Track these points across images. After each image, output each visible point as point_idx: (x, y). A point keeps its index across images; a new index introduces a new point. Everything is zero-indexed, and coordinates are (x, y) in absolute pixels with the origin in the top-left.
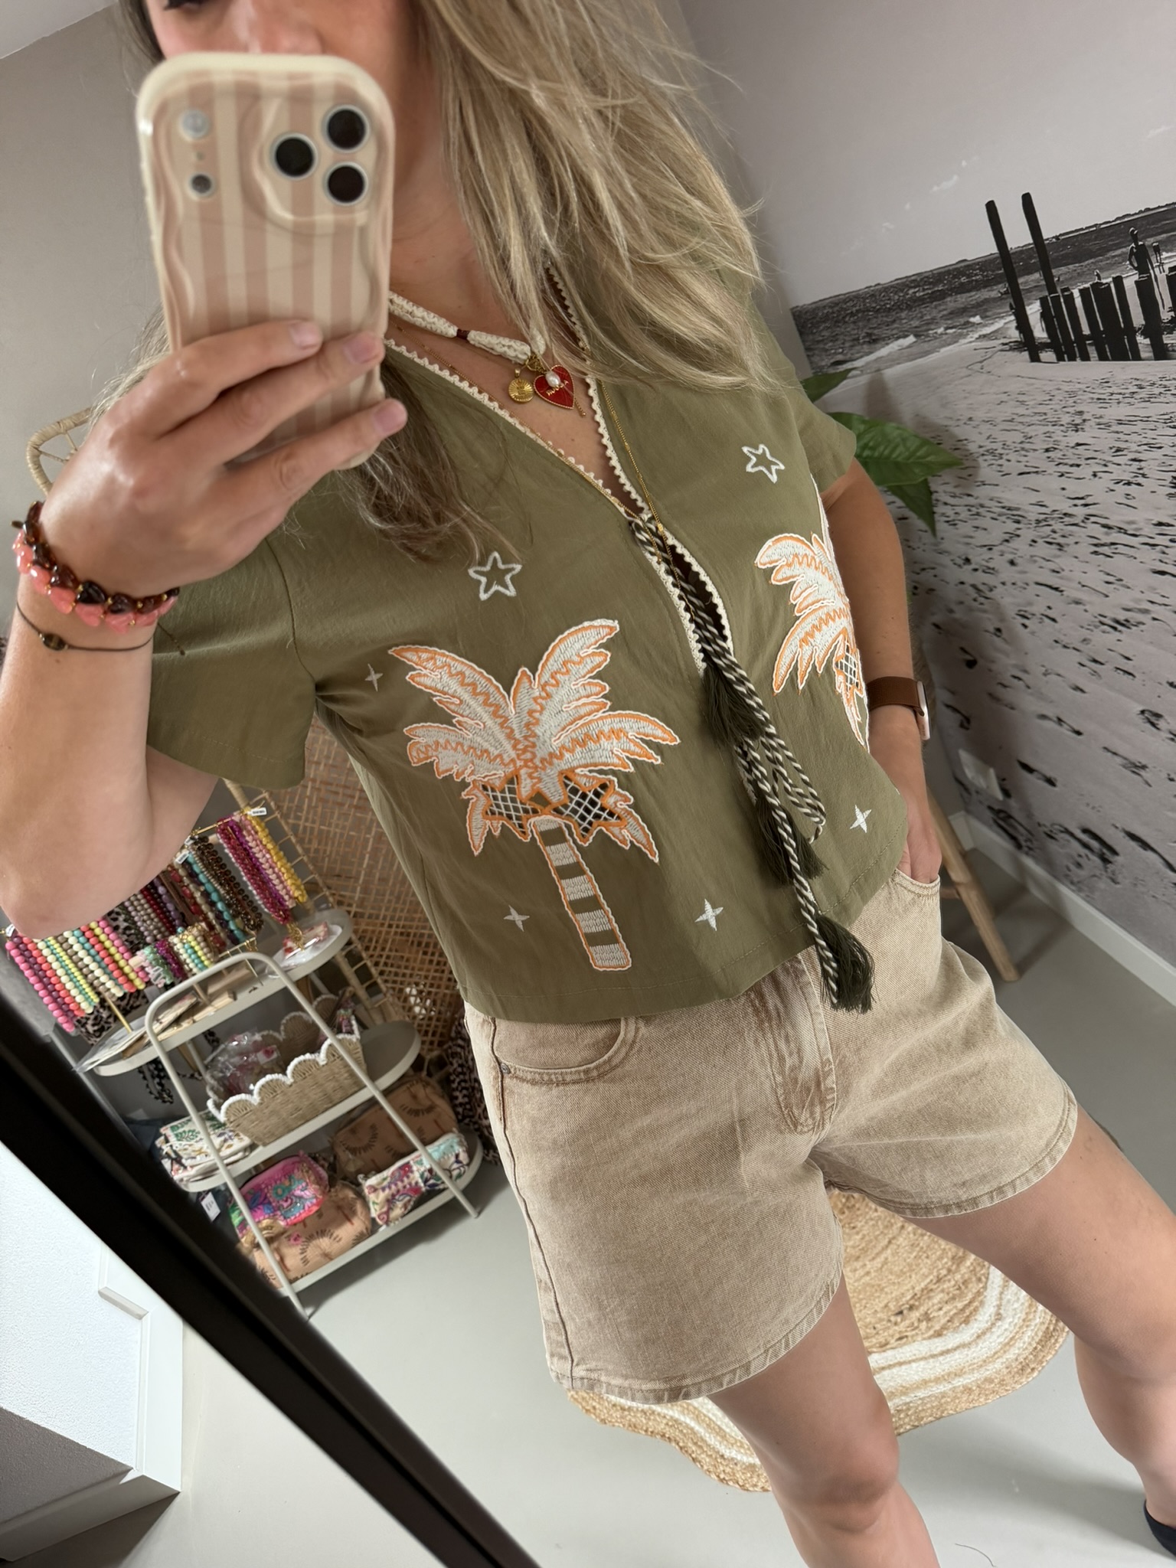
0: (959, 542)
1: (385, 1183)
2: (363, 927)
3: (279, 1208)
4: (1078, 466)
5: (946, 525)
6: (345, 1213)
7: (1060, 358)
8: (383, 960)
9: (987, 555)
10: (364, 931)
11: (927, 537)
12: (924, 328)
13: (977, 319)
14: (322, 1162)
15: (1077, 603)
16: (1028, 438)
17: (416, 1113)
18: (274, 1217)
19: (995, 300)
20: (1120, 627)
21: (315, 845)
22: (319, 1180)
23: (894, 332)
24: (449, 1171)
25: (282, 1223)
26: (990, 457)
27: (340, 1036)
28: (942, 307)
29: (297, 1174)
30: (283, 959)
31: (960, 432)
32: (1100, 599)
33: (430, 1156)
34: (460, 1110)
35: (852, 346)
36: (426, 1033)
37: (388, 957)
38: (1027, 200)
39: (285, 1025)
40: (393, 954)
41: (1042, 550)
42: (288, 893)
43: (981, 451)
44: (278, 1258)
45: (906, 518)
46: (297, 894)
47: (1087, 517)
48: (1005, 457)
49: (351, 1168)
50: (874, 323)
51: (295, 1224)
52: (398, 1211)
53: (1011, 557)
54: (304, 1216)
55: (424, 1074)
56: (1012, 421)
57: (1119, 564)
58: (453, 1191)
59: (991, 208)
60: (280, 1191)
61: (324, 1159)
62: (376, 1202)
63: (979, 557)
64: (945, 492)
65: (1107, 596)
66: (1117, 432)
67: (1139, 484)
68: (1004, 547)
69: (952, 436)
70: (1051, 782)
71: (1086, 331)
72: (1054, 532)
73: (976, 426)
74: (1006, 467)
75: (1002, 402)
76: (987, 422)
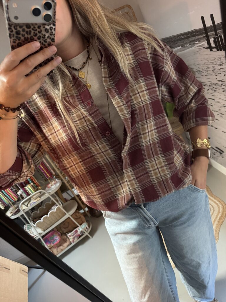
4: (220, 73)
7: (218, 50)
13: (197, 42)
15: (218, 102)
16: (208, 68)
19: (202, 38)
26: (198, 72)
31: (192, 67)
38: (212, 16)
41: (210, 91)
43: (197, 71)
47: (222, 84)
48: (202, 72)
56: (205, 64)
59: (202, 18)
72: (213, 87)
73: (196, 66)
74: (202, 74)
75: (202, 60)
76: (199, 64)
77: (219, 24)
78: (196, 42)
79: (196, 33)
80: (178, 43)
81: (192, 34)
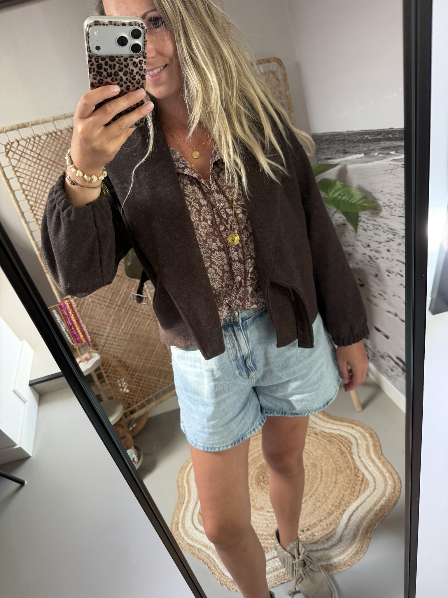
0: (366, 238)
5: (362, 230)
8: (109, 371)
9: (378, 245)
11: (353, 233)
12: (369, 152)
13: (393, 153)
23: (356, 151)
26: (387, 208)
28: (379, 145)
31: (377, 195)
35: (335, 153)
37: (111, 370)
40: (114, 369)
43: (384, 205)
45: (344, 224)
48: (394, 209)
50: (347, 146)
53: (388, 248)
63: (374, 245)
64: (365, 218)
68: (386, 244)
69: (372, 196)
70: (387, 337)
73: (384, 195)
76: (389, 194)
78: (391, 152)
79: (393, 135)
80: (359, 146)
81: (387, 136)
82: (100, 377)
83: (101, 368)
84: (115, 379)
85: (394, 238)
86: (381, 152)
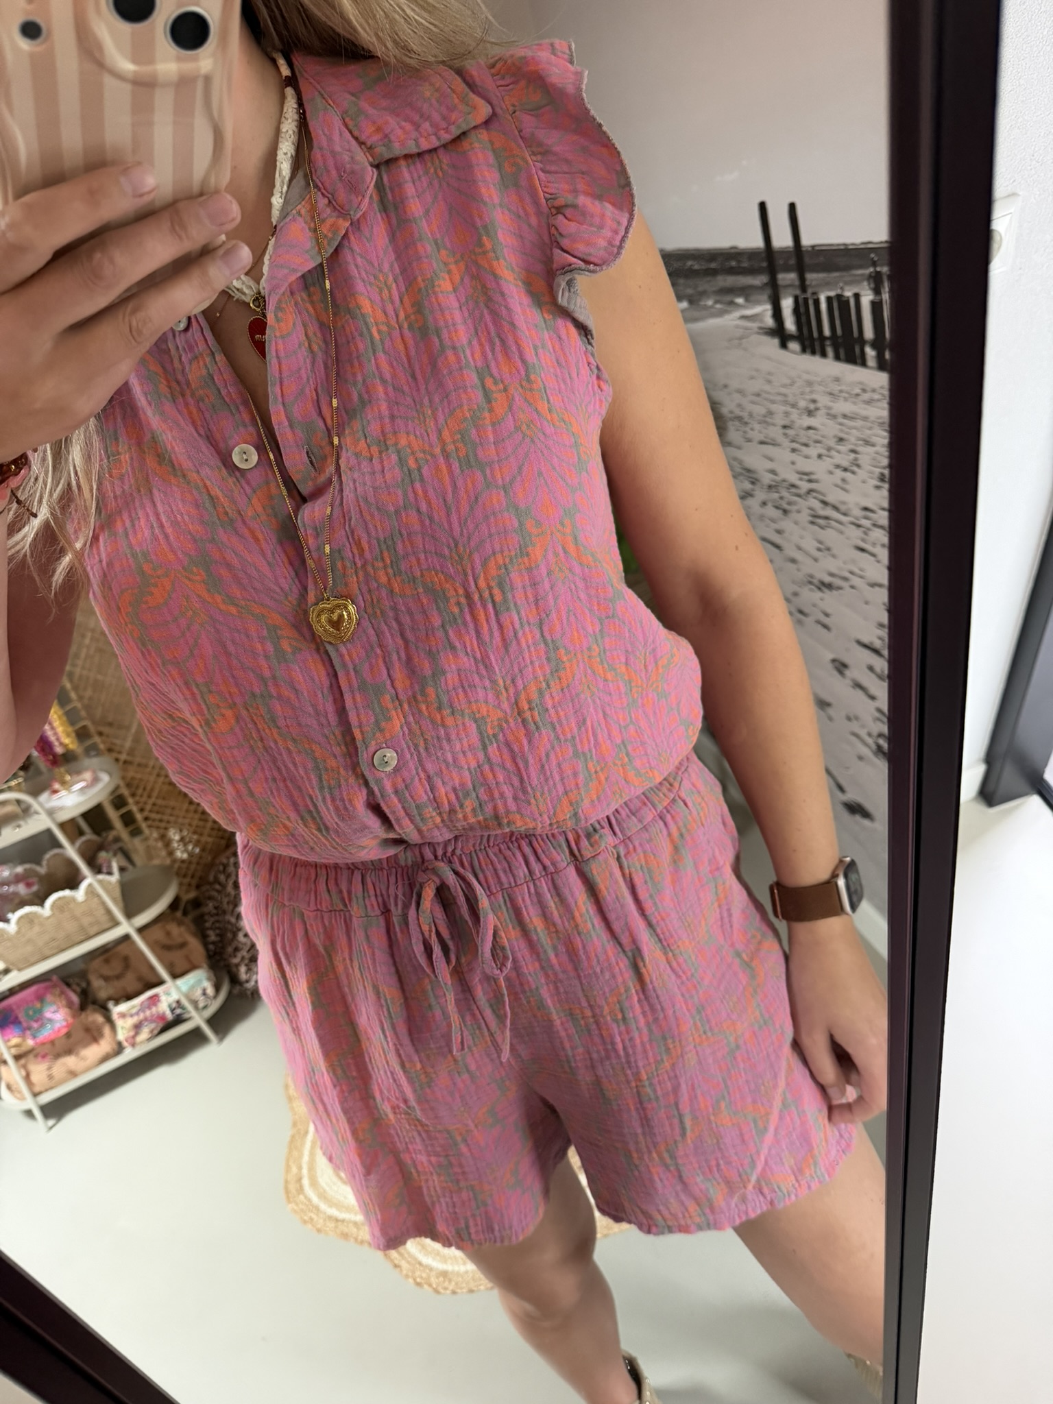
1: (134, 1011)
2: (131, 774)
3: (29, 1028)
4: (806, 445)
6: (93, 1035)
7: (804, 350)
8: (148, 807)
10: (133, 778)
13: (740, 300)
14: (75, 987)
15: (793, 561)
16: (770, 413)
17: (168, 948)
18: (23, 1036)
20: (823, 588)
21: (89, 693)
22: (70, 1005)
24: (195, 1003)
25: (30, 1043)
26: (737, 423)
27: (101, 877)
29: (49, 998)
30: (49, 800)
31: (716, 396)
32: (809, 561)
33: (178, 988)
34: (211, 947)
36: (185, 876)
37: (154, 804)
38: (792, 207)
39: (48, 860)
40: (160, 802)
41: (771, 511)
42: (58, 739)
43: (730, 415)
44: (24, 1073)
46: (67, 741)
47: (810, 491)
48: (750, 426)
49: (102, 995)
51: (43, 1044)
52: (144, 1034)
54: (52, 1037)
55: (179, 914)
56: (758, 395)
57: (829, 536)
58: (197, 1020)
59: (763, 207)
60: (31, 1013)
61: (78, 985)
62: (123, 1028)
65: (816, 560)
66: (841, 424)
67: (853, 473)
71: (827, 332)
72: (781, 498)
73: (729, 394)
74: (751, 434)
75: (752, 378)
76: (740, 391)
77: (813, 247)
79: (739, 262)
82: (128, 819)
83: (130, 800)
84: (163, 825)
85: (753, 490)
86: (718, 298)
